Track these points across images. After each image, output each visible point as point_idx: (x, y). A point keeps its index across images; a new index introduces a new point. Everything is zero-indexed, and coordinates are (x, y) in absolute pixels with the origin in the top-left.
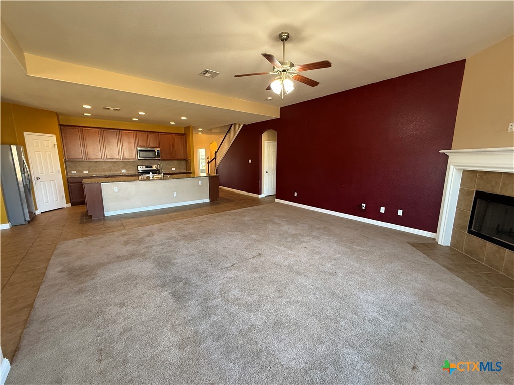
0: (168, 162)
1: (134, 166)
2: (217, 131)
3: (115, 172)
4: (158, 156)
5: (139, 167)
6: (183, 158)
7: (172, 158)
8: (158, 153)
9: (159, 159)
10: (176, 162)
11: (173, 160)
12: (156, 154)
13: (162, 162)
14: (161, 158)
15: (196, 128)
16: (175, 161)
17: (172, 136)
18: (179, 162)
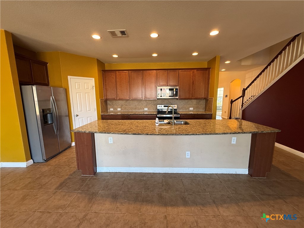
0: (187, 101)
1: (154, 105)
2: (248, 63)
3: (139, 109)
4: (176, 95)
5: (158, 106)
6: (203, 96)
7: (191, 97)
8: (176, 92)
9: (177, 97)
10: (194, 102)
11: (192, 99)
12: (175, 93)
13: (181, 101)
14: (180, 96)
15: (223, 59)
16: (193, 100)
17: (193, 72)
18: (198, 101)
